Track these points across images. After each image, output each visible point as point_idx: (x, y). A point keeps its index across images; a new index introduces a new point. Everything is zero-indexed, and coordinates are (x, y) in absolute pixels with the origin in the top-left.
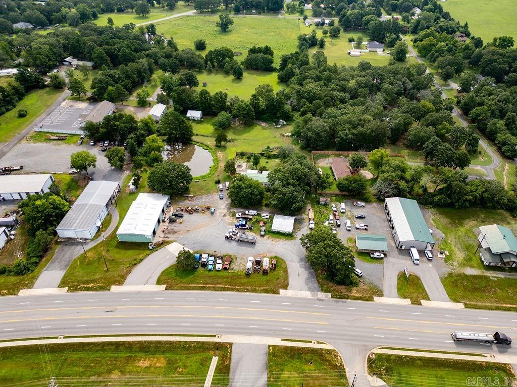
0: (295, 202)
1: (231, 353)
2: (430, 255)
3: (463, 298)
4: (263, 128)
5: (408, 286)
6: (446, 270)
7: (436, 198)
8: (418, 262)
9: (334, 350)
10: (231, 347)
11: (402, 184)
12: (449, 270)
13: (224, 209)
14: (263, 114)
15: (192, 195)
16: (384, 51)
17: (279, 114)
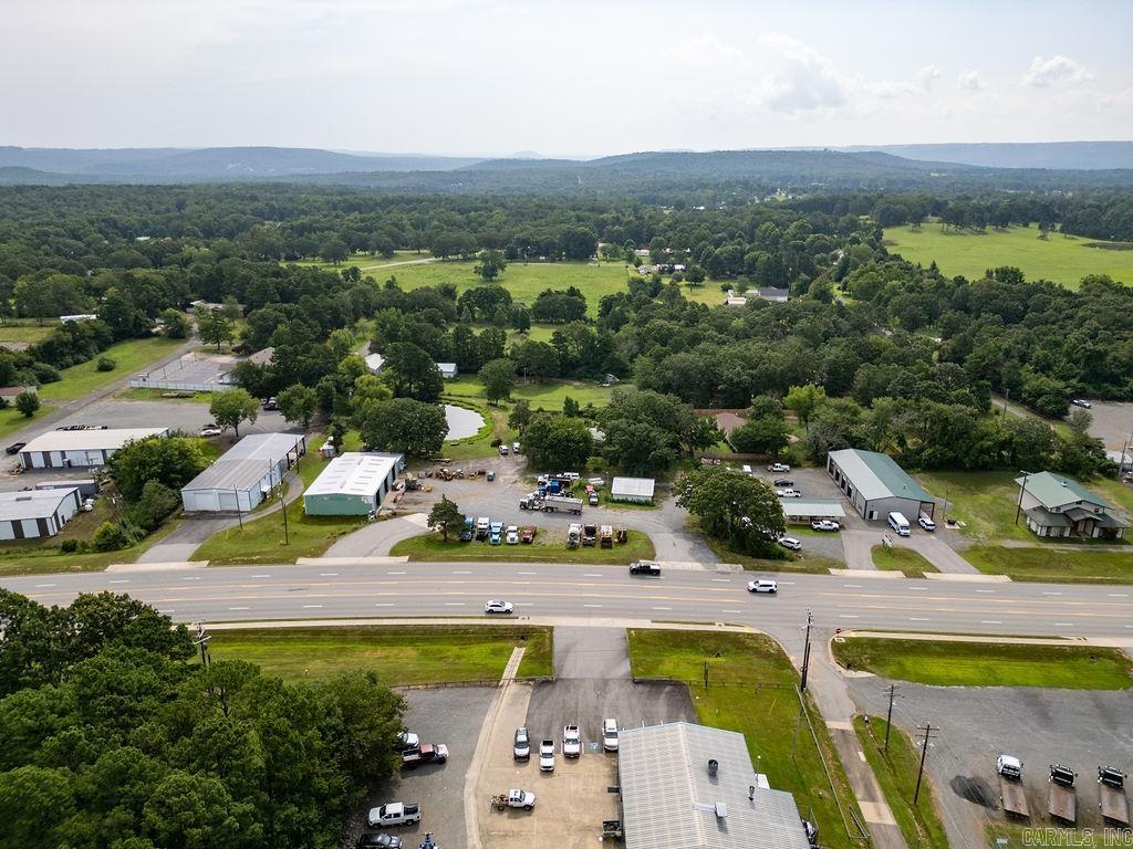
0: (655, 449)
1: (551, 638)
2: (929, 521)
3: (1005, 570)
4: (576, 388)
5: (895, 559)
6: (966, 542)
7: (925, 455)
8: (908, 531)
9: (762, 634)
10: (552, 632)
12: (971, 543)
13: (514, 475)
15: (448, 460)
17: (604, 366)
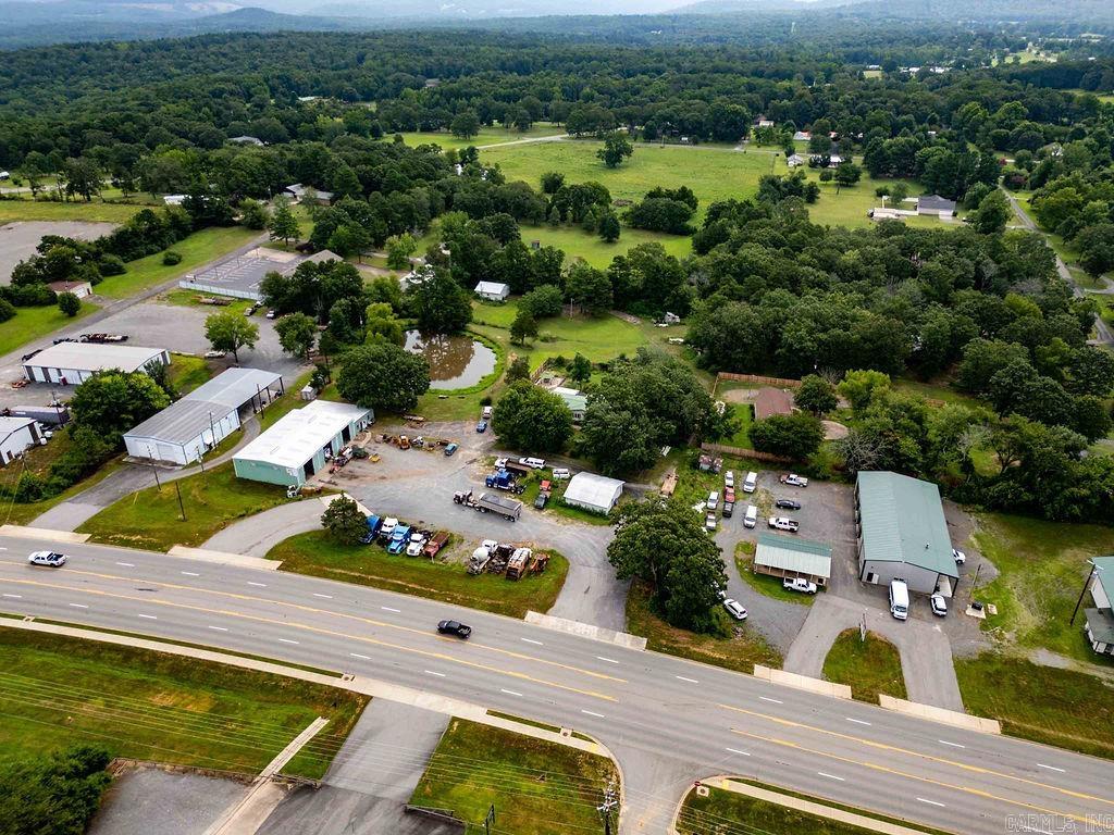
0: (630, 447)
1: (359, 716)
2: (941, 603)
3: (1003, 711)
4: (628, 326)
5: (860, 660)
6: (980, 644)
8: (905, 615)
9: (609, 760)
10: (366, 705)
11: (908, 445)
12: (986, 646)
13: (477, 450)
14: (634, 300)
15: (421, 419)
16: (955, 215)
17: (667, 301)
